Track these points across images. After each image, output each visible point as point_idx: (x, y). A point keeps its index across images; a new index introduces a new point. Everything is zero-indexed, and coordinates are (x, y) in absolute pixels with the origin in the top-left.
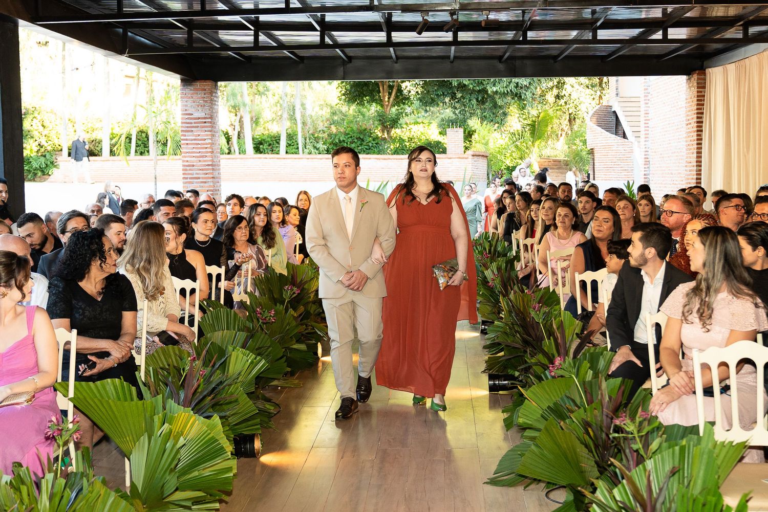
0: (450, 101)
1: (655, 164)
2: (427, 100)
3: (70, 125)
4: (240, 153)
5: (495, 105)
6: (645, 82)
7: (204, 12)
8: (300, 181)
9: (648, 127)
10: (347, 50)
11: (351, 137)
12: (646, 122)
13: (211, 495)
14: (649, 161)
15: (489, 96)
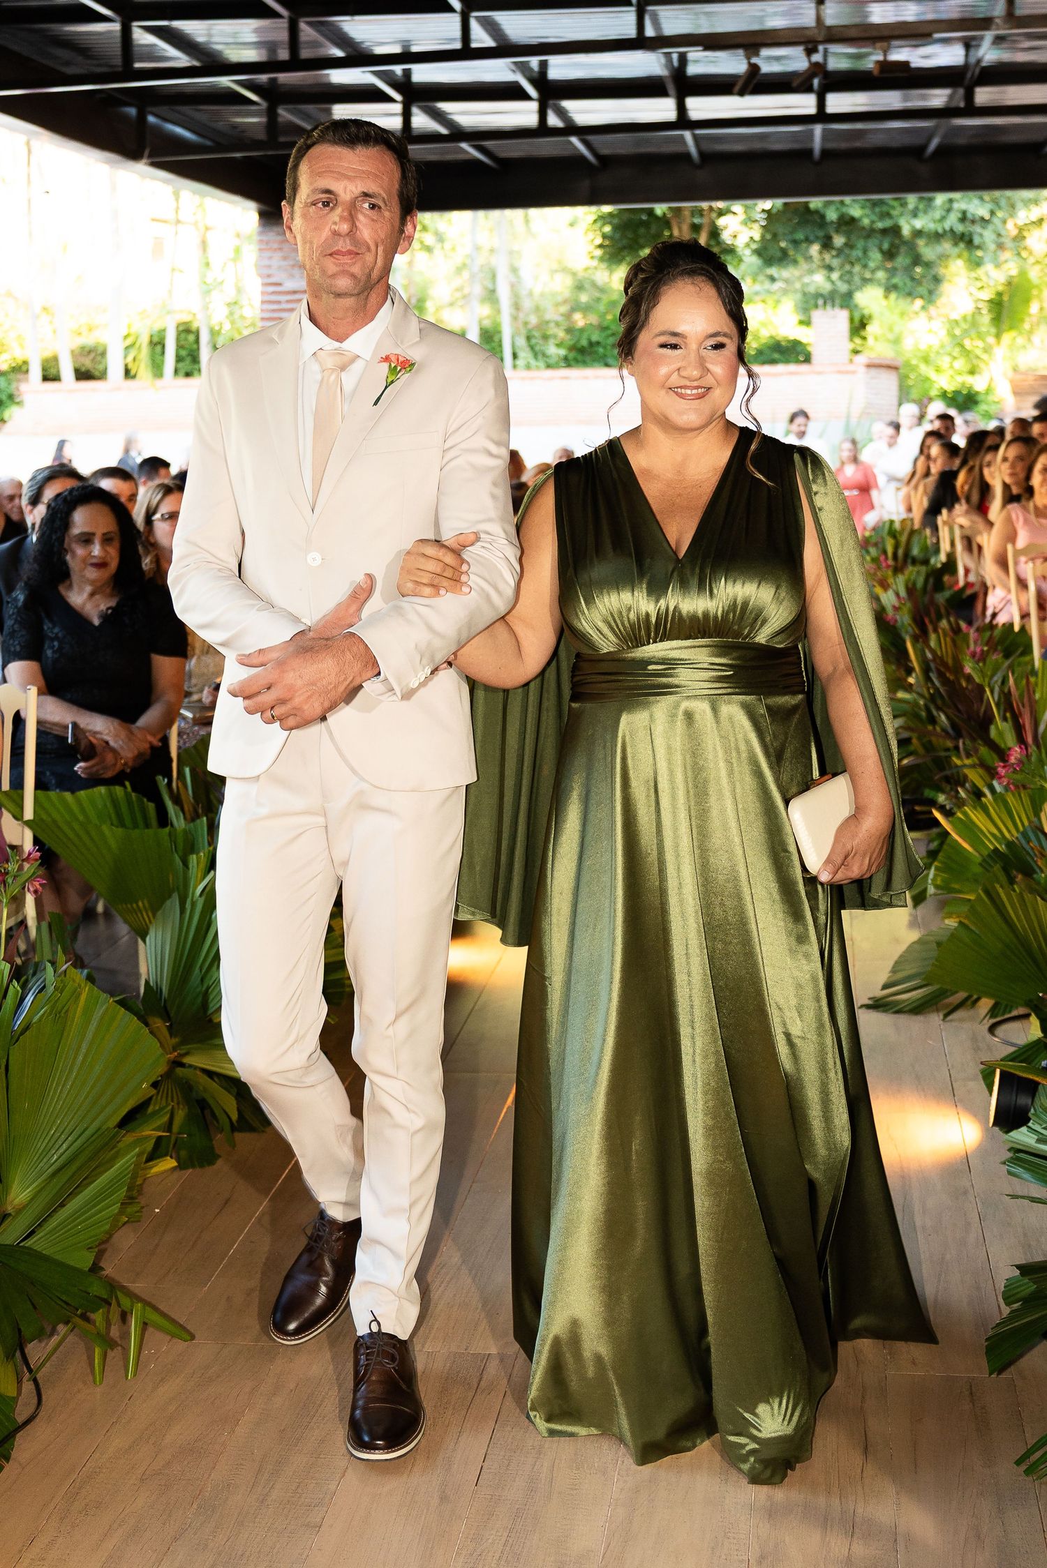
0: (821, 253)
2: (773, 254)
5: (917, 260)
7: (296, 63)
10: (595, 140)
15: (905, 243)
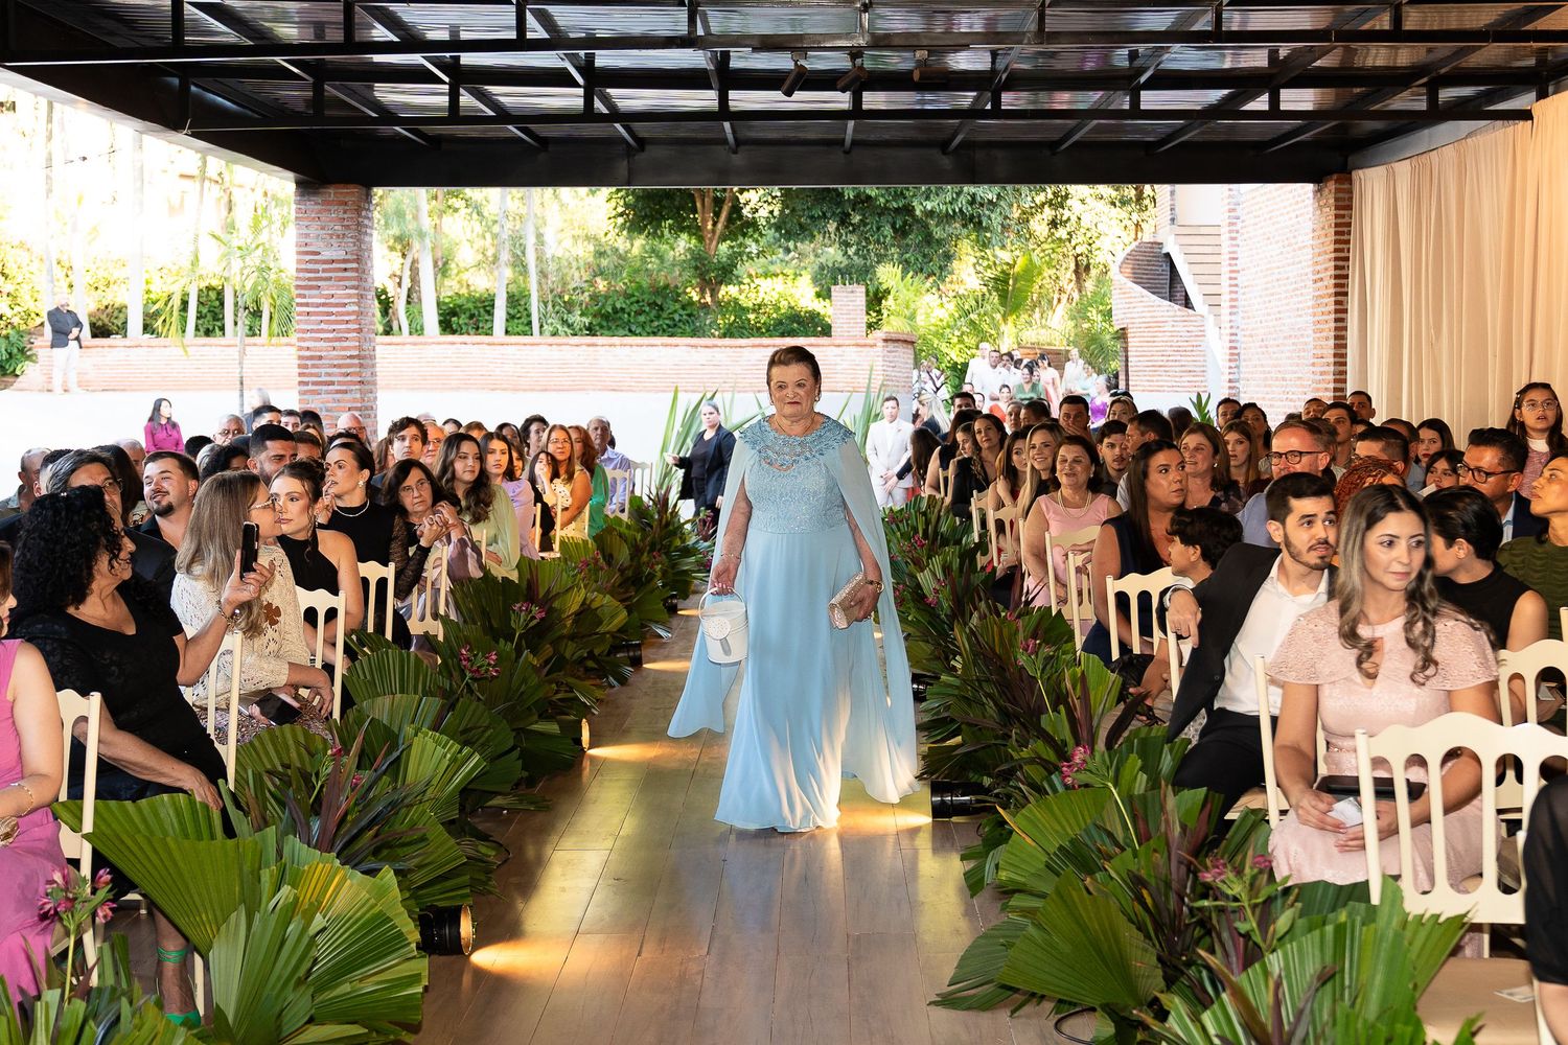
0: (837, 229)
1: (1250, 360)
2: (792, 228)
3: (59, 273)
4: (411, 333)
5: (929, 239)
6: (1230, 196)
7: (349, 45)
8: (532, 390)
9: (1236, 285)
10: (636, 126)
11: (638, 302)
12: (1233, 275)
13: (377, 1032)
14: (1238, 354)
15: (917, 220)
